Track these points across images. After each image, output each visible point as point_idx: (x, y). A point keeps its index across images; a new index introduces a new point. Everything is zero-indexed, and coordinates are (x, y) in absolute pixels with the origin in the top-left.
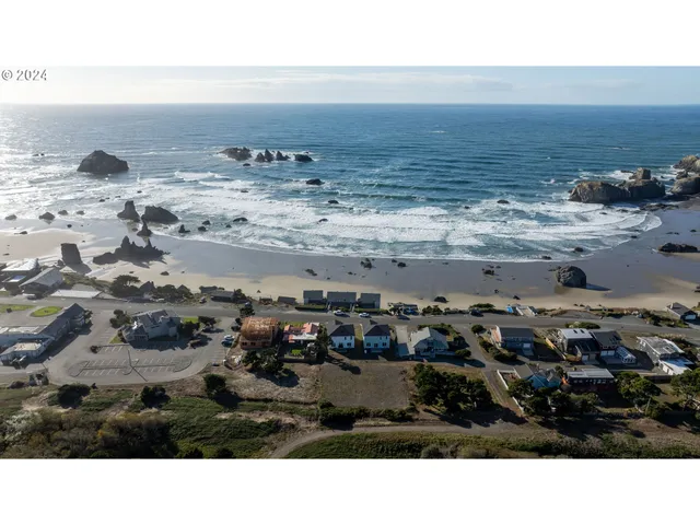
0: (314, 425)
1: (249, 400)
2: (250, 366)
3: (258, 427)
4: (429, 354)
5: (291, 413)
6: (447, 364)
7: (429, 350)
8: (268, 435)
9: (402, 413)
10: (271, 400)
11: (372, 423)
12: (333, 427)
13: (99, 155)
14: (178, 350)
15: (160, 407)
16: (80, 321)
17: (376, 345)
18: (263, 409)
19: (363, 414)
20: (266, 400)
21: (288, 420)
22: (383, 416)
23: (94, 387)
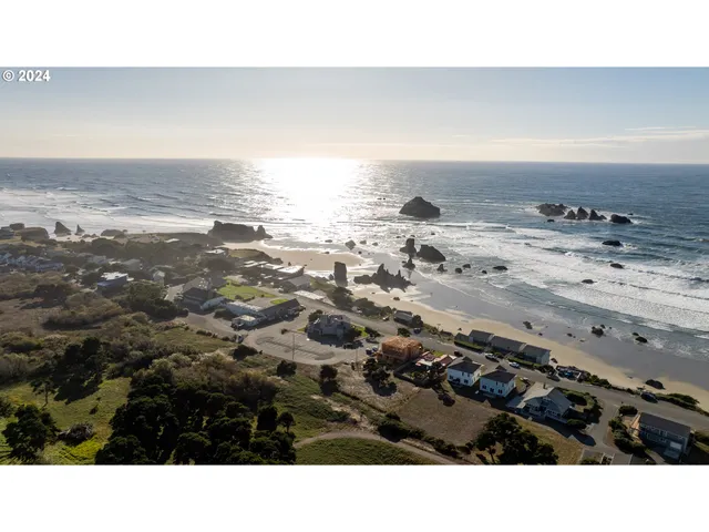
0: (372, 427)
1: (343, 393)
2: (366, 372)
3: (331, 413)
4: (539, 413)
5: (363, 413)
6: (549, 429)
7: (542, 409)
8: (333, 421)
9: (451, 447)
10: (358, 399)
11: (418, 444)
12: (382, 435)
13: (419, 200)
14: (334, 346)
15: (283, 377)
16: (291, 311)
17: (492, 390)
18: (346, 403)
19: (417, 435)
20: (355, 398)
21: (356, 416)
22: (432, 443)
23: (261, 353)
